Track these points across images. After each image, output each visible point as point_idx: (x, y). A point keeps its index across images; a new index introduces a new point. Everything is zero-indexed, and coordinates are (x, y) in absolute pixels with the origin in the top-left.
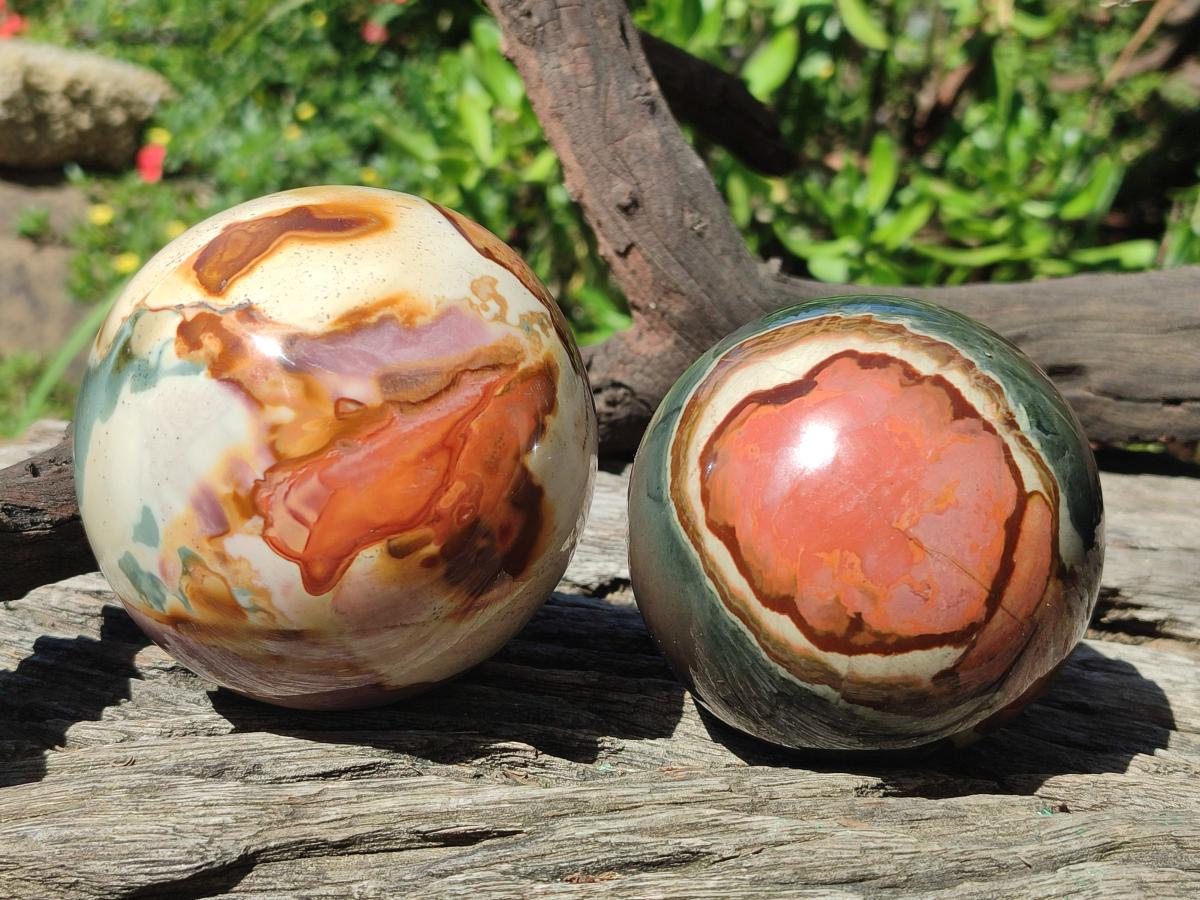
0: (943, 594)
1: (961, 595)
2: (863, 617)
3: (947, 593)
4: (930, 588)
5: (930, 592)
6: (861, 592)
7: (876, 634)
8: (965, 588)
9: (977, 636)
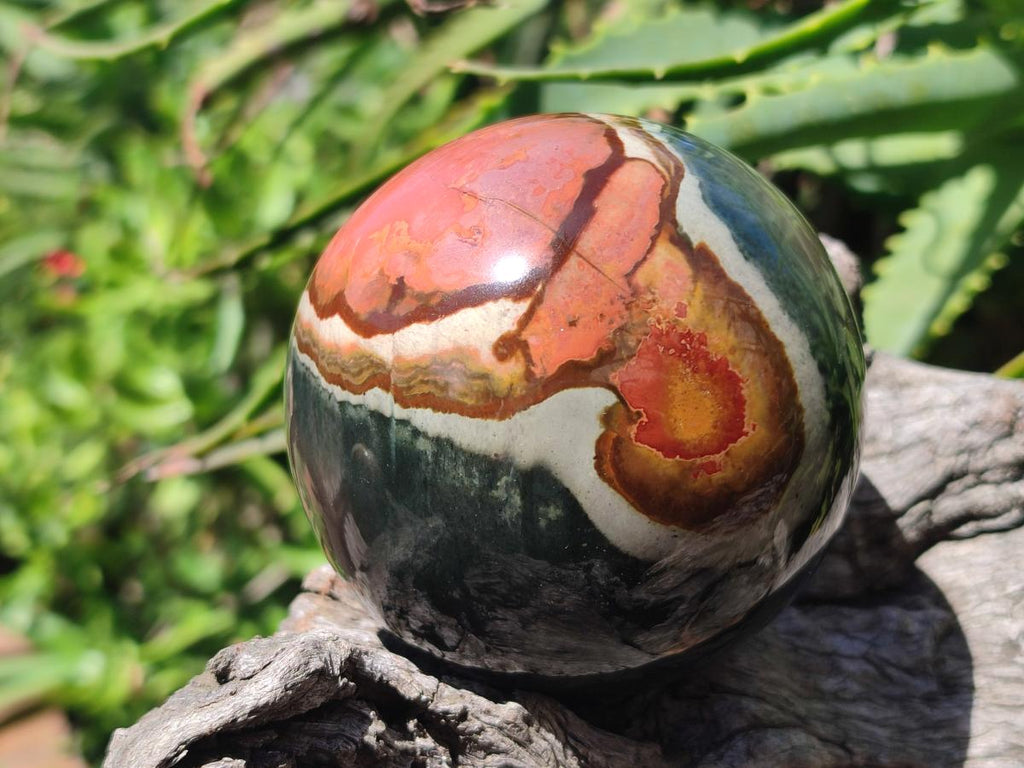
0: (496, 238)
2: (405, 280)
4: (479, 232)
5: (480, 236)
6: (406, 254)
7: (418, 297)
8: (523, 229)
9: (544, 288)
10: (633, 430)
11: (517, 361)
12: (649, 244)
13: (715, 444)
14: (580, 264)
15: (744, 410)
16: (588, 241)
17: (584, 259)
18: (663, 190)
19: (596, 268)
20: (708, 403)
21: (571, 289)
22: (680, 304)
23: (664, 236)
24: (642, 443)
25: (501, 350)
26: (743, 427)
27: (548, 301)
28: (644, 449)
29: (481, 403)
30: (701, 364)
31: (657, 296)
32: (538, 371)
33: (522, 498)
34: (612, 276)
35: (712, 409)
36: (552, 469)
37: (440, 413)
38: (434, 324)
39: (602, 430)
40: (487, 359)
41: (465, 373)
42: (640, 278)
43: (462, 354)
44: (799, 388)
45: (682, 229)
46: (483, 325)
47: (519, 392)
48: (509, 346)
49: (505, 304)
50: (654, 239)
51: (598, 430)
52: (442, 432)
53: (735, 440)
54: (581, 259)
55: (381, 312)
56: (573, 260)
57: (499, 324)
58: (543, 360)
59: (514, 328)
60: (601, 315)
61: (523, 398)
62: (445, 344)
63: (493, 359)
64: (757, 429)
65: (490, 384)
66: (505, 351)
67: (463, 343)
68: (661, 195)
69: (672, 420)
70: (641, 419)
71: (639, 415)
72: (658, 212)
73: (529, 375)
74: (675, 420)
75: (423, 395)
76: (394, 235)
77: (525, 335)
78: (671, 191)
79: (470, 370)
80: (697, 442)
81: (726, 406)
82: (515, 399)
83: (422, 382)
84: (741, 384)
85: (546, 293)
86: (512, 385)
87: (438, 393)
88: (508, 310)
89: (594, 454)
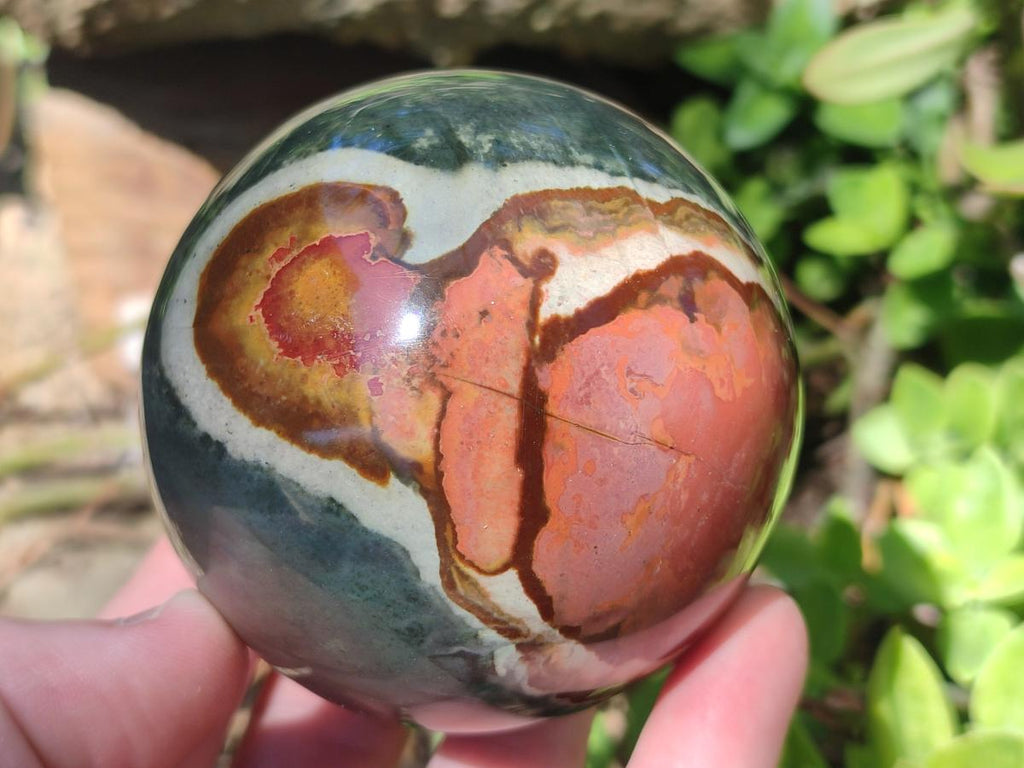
0: (612, 388)
1: (587, 396)
2: (688, 319)
3: (608, 392)
4: (632, 391)
5: (630, 385)
7: (664, 300)
8: (586, 407)
9: (532, 341)
10: (374, 240)
11: (525, 255)
12: (441, 447)
13: (285, 278)
14: (506, 385)
15: (268, 328)
16: (508, 418)
17: (505, 394)
18: (455, 535)
19: (485, 387)
20: (308, 310)
21: (503, 352)
22: (380, 393)
23: (429, 469)
24: (361, 235)
25: (548, 260)
26: (263, 312)
27: (522, 329)
28: (355, 230)
29: (544, 205)
30: (330, 344)
31: (408, 388)
32: (499, 252)
33: (460, 143)
34: (466, 386)
35: (302, 307)
36: (442, 174)
37: (582, 187)
38: (633, 271)
39: (405, 226)
40: (559, 247)
41: (575, 228)
42: (433, 399)
43: (587, 246)
44: (221, 393)
45: (414, 488)
46: (579, 281)
47: (509, 227)
48: (542, 267)
49: (567, 310)
50: (439, 456)
51: (410, 224)
52: (571, 172)
53: (267, 294)
54: (507, 392)
55: (696, 279)
56: (515, 386)
57: (562, 287)
58: (498, 266)
59: (544, 287)
60: (458, 336)
61: (502, 222)
62: (610, 252)
63: (551, 249)
64: (248, 319)
65: (544, 225)
66: (542, 260)
67: (591, 258)
68: (454, 526)
69: (338, 272)
70: (370, 254)
71: (374, 257)
72: (448, 498)
73: (507, 245)
74: (335, 273)
75: (609, 200)
76: (726, 380)
77: (529, 283)
78: (445, 540)
79: (571, 232)
80: (304, 267)
81: (288, 319)
82: (510, 218)
83: (616, 212)
84: (281, 350)
85: (527, 336)
86: (520, 230)
87: (593, 203)
88: (560, 305)
89: (404, 202)
